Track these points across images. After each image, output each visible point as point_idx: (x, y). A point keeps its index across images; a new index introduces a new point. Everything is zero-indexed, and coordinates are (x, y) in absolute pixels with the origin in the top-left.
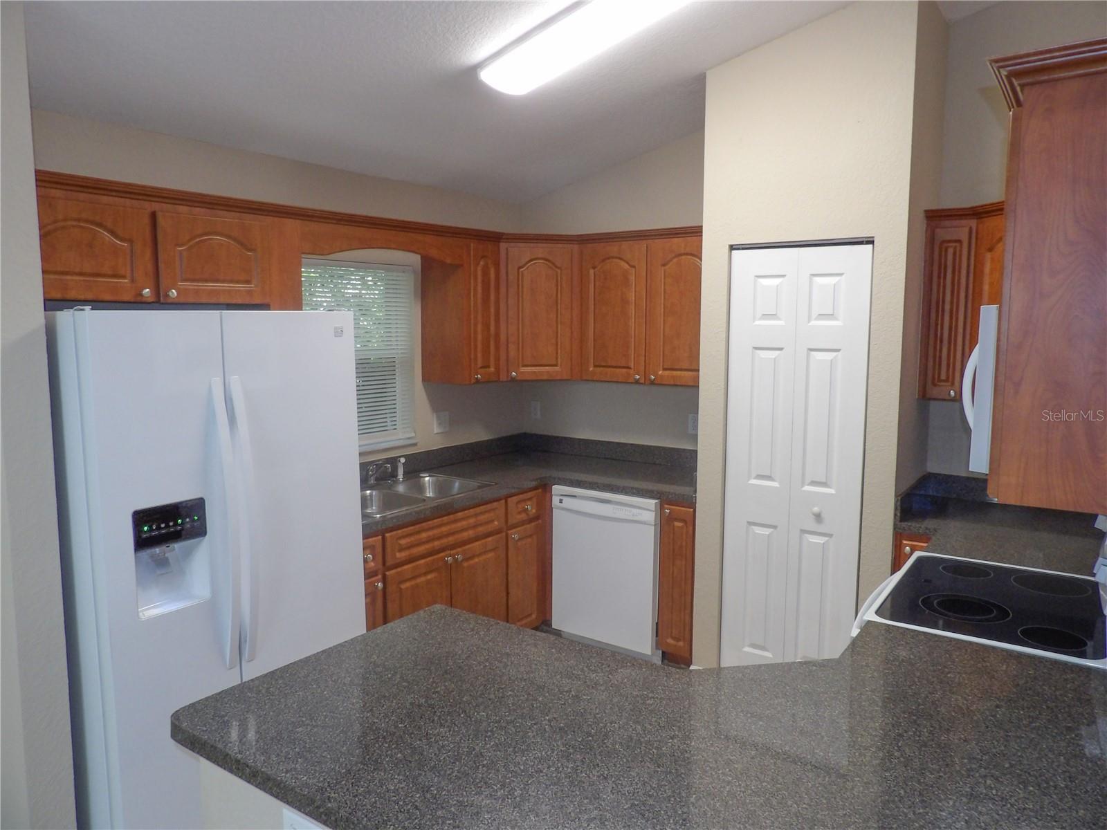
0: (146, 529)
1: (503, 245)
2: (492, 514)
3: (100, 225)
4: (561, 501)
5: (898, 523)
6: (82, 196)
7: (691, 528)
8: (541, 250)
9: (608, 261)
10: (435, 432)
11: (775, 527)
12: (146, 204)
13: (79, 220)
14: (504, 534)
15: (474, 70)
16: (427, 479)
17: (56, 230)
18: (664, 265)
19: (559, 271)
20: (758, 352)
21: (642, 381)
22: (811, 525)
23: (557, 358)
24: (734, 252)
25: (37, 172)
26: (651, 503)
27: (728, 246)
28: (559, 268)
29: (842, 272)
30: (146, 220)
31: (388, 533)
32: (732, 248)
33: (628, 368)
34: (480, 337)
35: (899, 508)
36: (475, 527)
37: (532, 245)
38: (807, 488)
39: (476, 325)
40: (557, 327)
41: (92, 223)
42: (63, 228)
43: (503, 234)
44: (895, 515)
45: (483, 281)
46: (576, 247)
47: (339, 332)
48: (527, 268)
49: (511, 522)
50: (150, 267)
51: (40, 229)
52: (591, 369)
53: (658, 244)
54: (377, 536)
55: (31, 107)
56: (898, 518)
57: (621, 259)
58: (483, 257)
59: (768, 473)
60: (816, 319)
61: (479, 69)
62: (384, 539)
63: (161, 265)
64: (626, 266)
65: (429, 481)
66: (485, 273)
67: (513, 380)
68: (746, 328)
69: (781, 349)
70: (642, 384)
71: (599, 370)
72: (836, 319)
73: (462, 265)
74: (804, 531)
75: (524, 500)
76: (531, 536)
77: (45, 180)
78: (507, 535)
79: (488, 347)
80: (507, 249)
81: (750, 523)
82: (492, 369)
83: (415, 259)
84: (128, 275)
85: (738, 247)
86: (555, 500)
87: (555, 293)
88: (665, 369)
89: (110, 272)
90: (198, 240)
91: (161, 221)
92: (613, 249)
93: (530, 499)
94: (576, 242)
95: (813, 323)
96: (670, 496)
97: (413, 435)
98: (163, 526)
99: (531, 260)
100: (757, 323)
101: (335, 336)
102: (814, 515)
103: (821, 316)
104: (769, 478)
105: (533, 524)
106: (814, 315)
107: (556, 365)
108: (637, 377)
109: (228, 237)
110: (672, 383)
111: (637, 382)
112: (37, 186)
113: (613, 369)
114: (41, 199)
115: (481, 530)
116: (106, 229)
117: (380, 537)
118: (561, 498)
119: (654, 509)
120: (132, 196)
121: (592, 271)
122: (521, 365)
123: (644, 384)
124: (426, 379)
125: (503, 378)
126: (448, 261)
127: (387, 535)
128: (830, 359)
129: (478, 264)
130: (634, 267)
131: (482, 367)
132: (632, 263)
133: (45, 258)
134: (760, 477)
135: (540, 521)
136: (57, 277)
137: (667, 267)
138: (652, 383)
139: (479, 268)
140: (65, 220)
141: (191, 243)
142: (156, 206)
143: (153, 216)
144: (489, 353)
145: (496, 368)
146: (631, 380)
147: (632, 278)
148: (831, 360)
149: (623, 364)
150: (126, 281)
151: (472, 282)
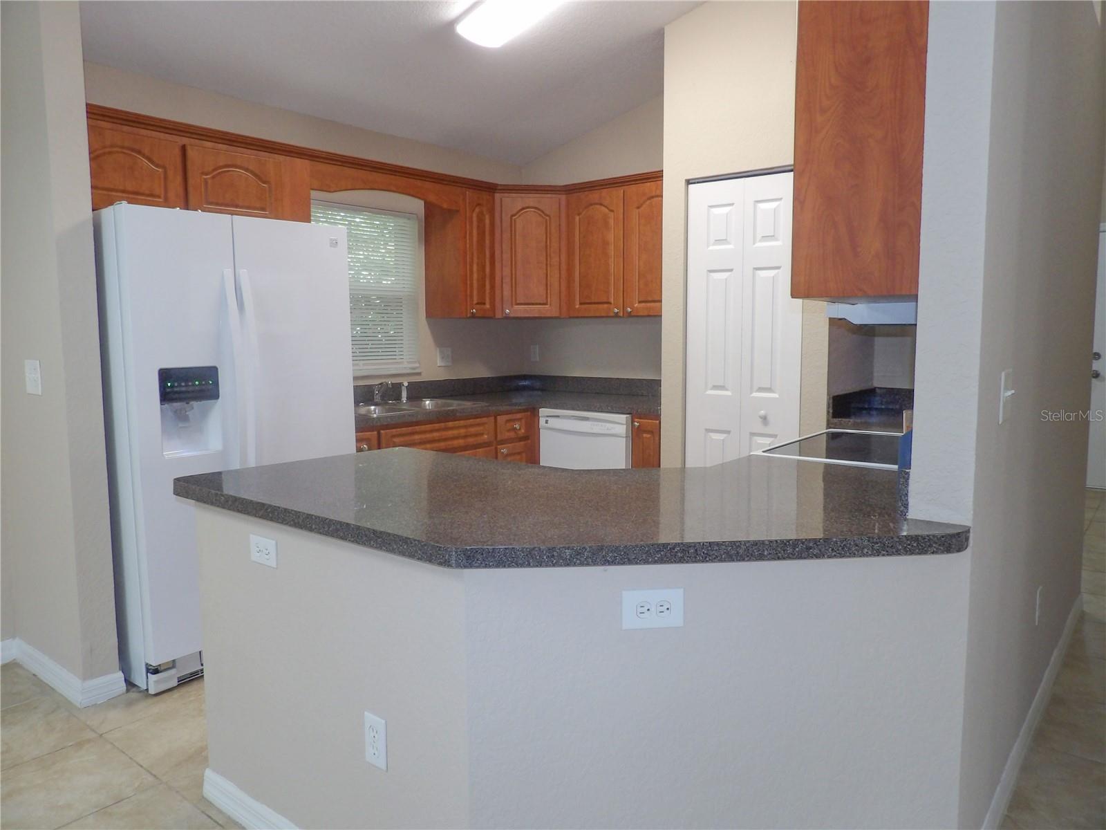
0: (169, 384)
1: (497, 196)
2: (481, 428)
3: (139, 152)
4: (547, 422)
5: (830, 418)
6: (125, 128)
7: (657, 439)
8: (531, 200)
9: (591, 207)
10: (438, 365)
11: (728, 432)
12: (177, 139)
13: (123, 147)
14: (493, 448)
15: (451, 24)
16: (427, 402)
17: (104, 154)
18: (638, 208)
19: (547, 218)
20: (712, 274)
21: (621, 315)
22: (758, 427)
23: (547, 297)
24: (691, 186)
25: (87, 105)
26: (623, 418)
27: (684, 181)
28: (547, 216)
29: (780, 197)
30: (177, 151)
31: (383, 430)
32: (689, 182)
33: (609, 303)
34: (475, 276)
35: (831, 405)
36: (466, 437)
37: (523, 195)
38: (755, 394)
39: (471, 266)
40: (547, 270)
41: (133, 150)
42: (110, 153)
43: (497, 185)
44: (828, 412)
45: (478, 227)
46: (563, 197)
47: (334, 243)
48: (520, 216)
49: (499, 438)
50: (181, 190)
51: (90, 154)
52: (577, 307)
53: (633, 188)
54: (373, 431)
55: (84, 61)
56: (831, 414)
57: (601, 204)
58: (479, 205)
59: (721, 383)
60: (760, 241)
61: (455, 25)
62: (379, 434)
63: (191, 189)
64: (606, 210)
65: (429, 404)
66: (481, 220)
67: (507, 318)
68: (702, 254)
69: (731, 270)
70: (620, 317)
71: (583, 306)
72: (777, 240)
73: (458, 211)
74: (753, 434)
75: (514, 420)
76: (519, 453)
77: (95, 114)
78: (496, 449)
79: (484, 285)
80: (501, 200)
81: (708, 431)
82: (488, 306)
83: (418, 206)
84: (162, 196)
85: (693, 181)
86: (542, 421)
87: (544, 239)
88: (640, 302)
89: (147, 192)
90: (220, 171)
91: (190, 153)
92: (594, 196)
93: (520, 420)
94: (563, 193)
95: (758, 244)
96: (639, 410)
97: (417, 365)
98: (183, 384)
99: (523, 209)
100: (711, 248)
101: (331, 246)
102: (761, 417)
103: (765, 238)
104: (722, 388)
105: (522, 443)
106: (759, 237)
107: (546, 304)
108: (616, 310)
109: (247, 170)
110: (646, 314)
111: (616, 315)
112: (87, 117)
113: (596, 306)
114: (91, 128)
115: (471, 440)
116: (144, 156)
117: (376, 433)
118: (547, 419)
119: (625, 423)
120: (167, 131)
121: (577, 218)
122: (514, 303)
123: (623, 317)
124: (429, 314)
125: (498, 315)
126: (445, 206)
127: (382, 431)
128: (772, 275)
129: (473, 211)
130: (612, 211)
131: (478, 304)
132: (611, 208)
133: (93, 175)
134: (715, 387)
135: (529, 441)
136: (105, 192)
137: (640, 210)
138: (630, 315)
139: (475, 215)
140: (112, 146)
141: (215, 173)
142: (185, 141)
143: (183, 149)
144: (485, 291)
145: (490, 305)
146: (612, 314)
147: (611, 222)
148: (773, 277)
149: (605, 300)
150: (161, 200)
151: (468, 227)
